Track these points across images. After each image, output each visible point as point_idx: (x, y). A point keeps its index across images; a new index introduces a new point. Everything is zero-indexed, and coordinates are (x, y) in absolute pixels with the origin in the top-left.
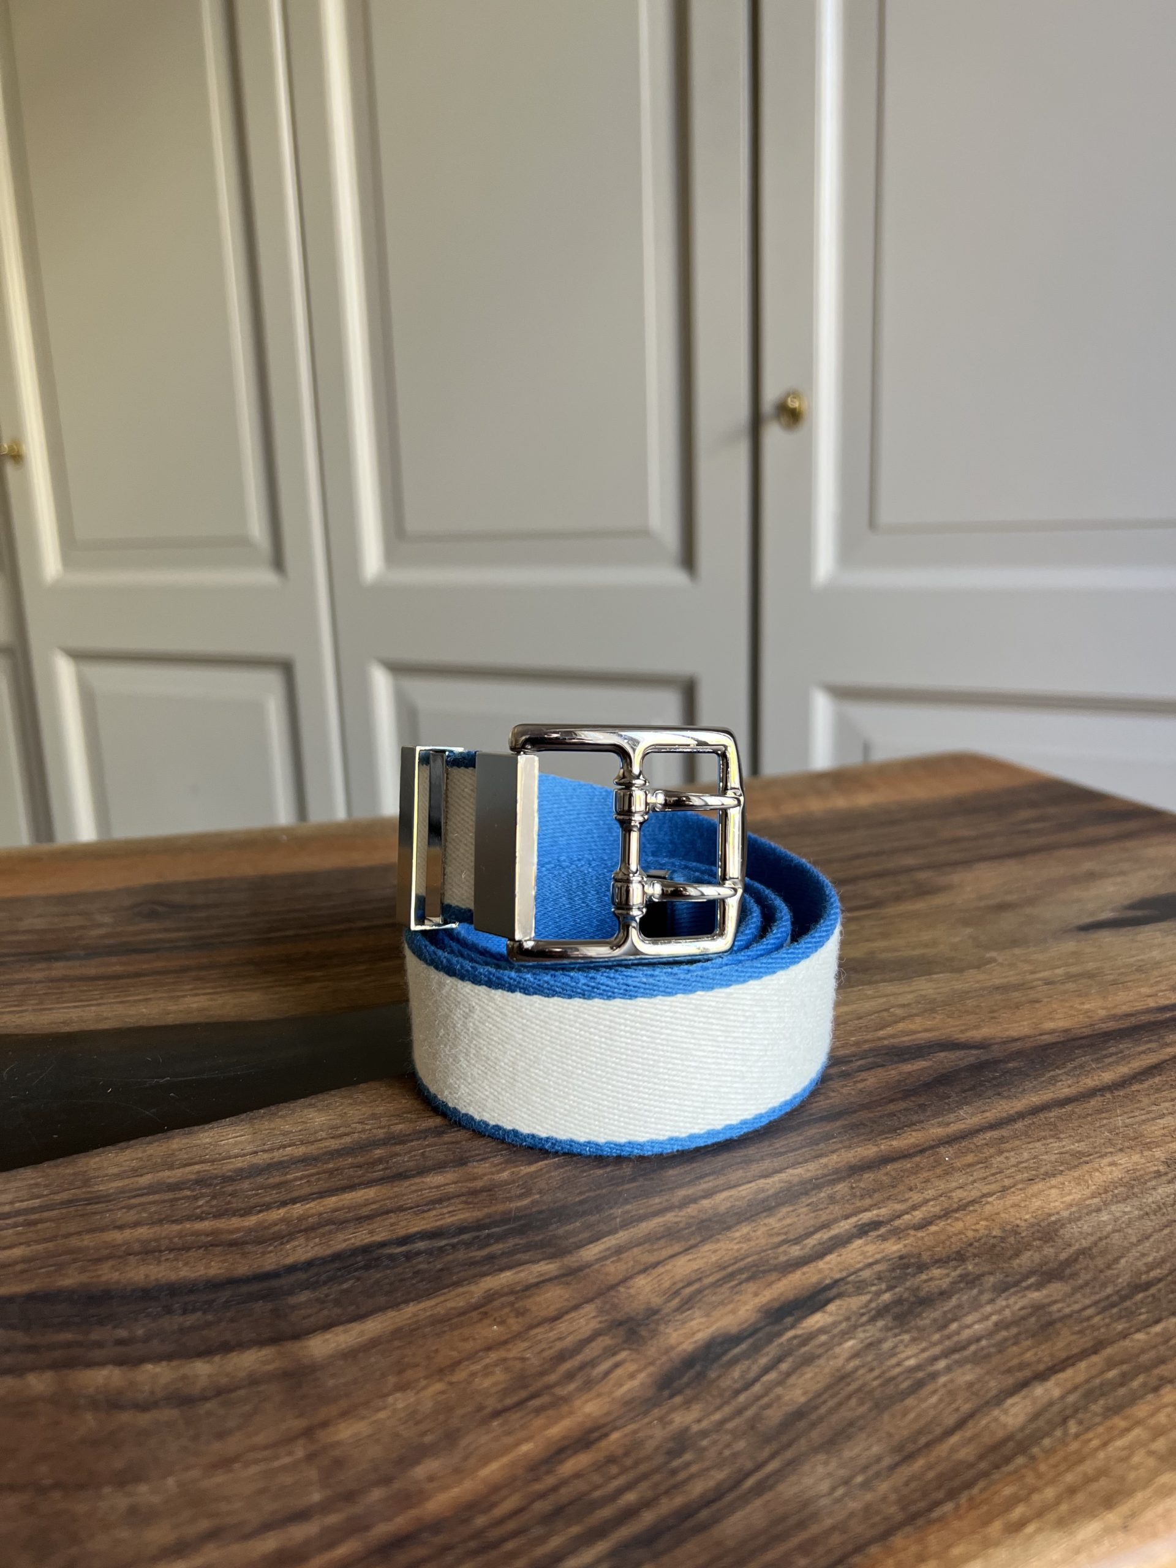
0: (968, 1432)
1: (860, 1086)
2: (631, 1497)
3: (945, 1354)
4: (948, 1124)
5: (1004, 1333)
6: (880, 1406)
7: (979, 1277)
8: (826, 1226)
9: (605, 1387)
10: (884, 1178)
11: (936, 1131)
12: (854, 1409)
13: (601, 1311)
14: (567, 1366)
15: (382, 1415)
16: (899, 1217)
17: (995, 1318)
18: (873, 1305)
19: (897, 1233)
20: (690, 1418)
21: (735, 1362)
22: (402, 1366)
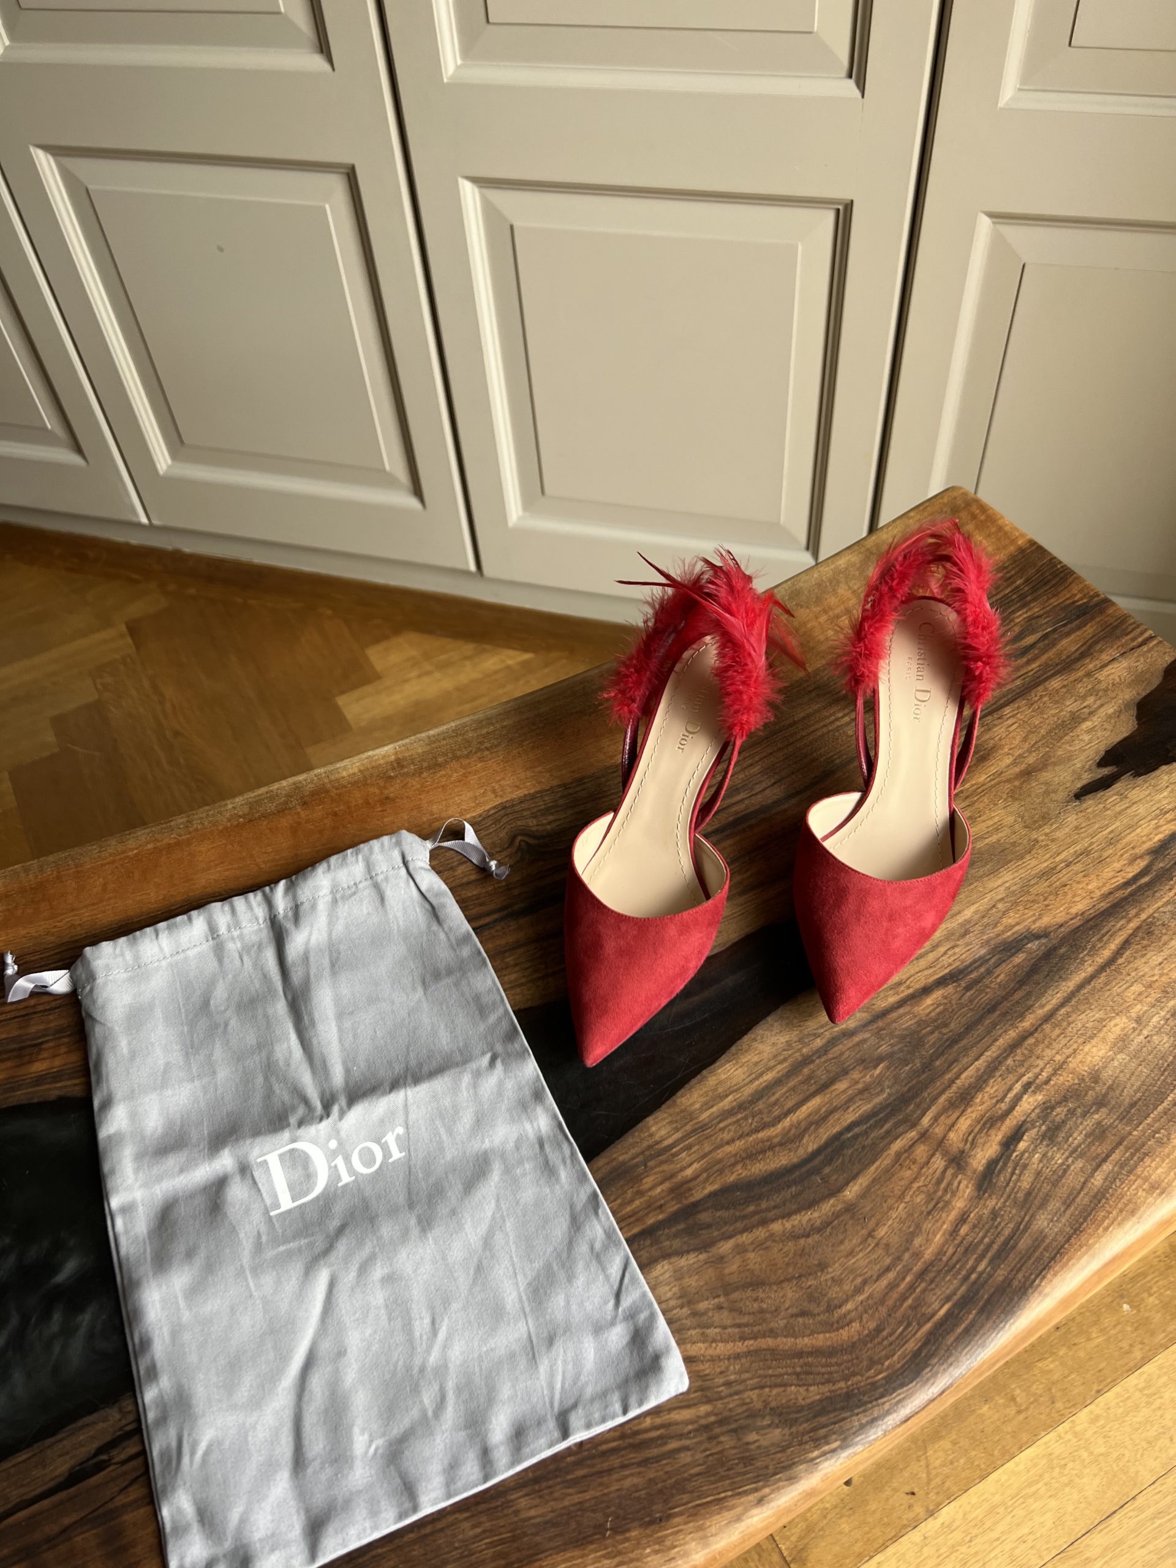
0: (1085, 1191)
1: (998, 980)
2: (987, 1240)
3: (1070, 1155)
4: (1043, 1006)
5: (1089, 1139)
6: (1055, 1184)
7: (1075, 1110)
8: (1010, 1089)
9: (960, 1194)
10: (1026, 1052)
11: (1041, 1012)
12: (1046, 1188)
13: (944, 1155)
14: (943, 1185)
15: (890, 1222)
16: (1037, 1078)
17: (1084, 1132)
18: (1039, 1134)
19: (1039, 1088)
20: (994, 1202)
21: (1000, 1172)
22: (885, 1198)
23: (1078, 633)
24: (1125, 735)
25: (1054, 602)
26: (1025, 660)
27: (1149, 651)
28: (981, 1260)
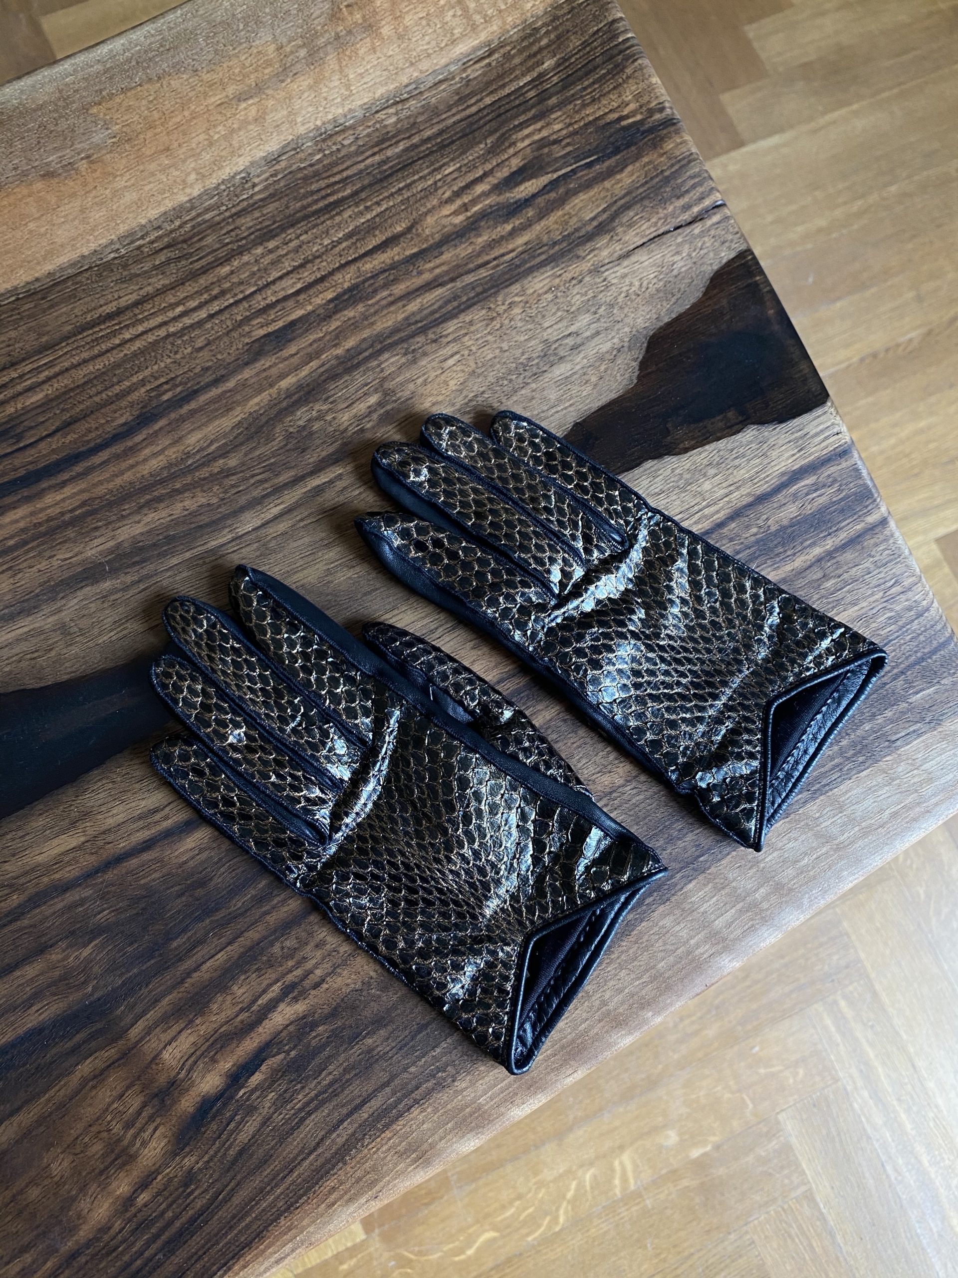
0: (320, 1150)
2: (170, 1214)
3: (317, 1096)
5: (347, 1076)
6: (282, 1140)
7: (342, 1030)
8: (264, 991)
9: (152, 1144)
10: (304, 935)
12: (270, 1143)
13: (145, 1087)
14: (132, 1132)
15: (46, 1182)
16: (306, 977)
17: (345, 1064)
18: (285, 1062)
19: (303, 994)
20: (193, 1159)
21: (214, 1118)
22: (48, 1146)
23: (607, 184)
24: (613, 396)
25: (591, 113)
26: (508, 227)
27: (702, 234)
28: (154, 1242)
